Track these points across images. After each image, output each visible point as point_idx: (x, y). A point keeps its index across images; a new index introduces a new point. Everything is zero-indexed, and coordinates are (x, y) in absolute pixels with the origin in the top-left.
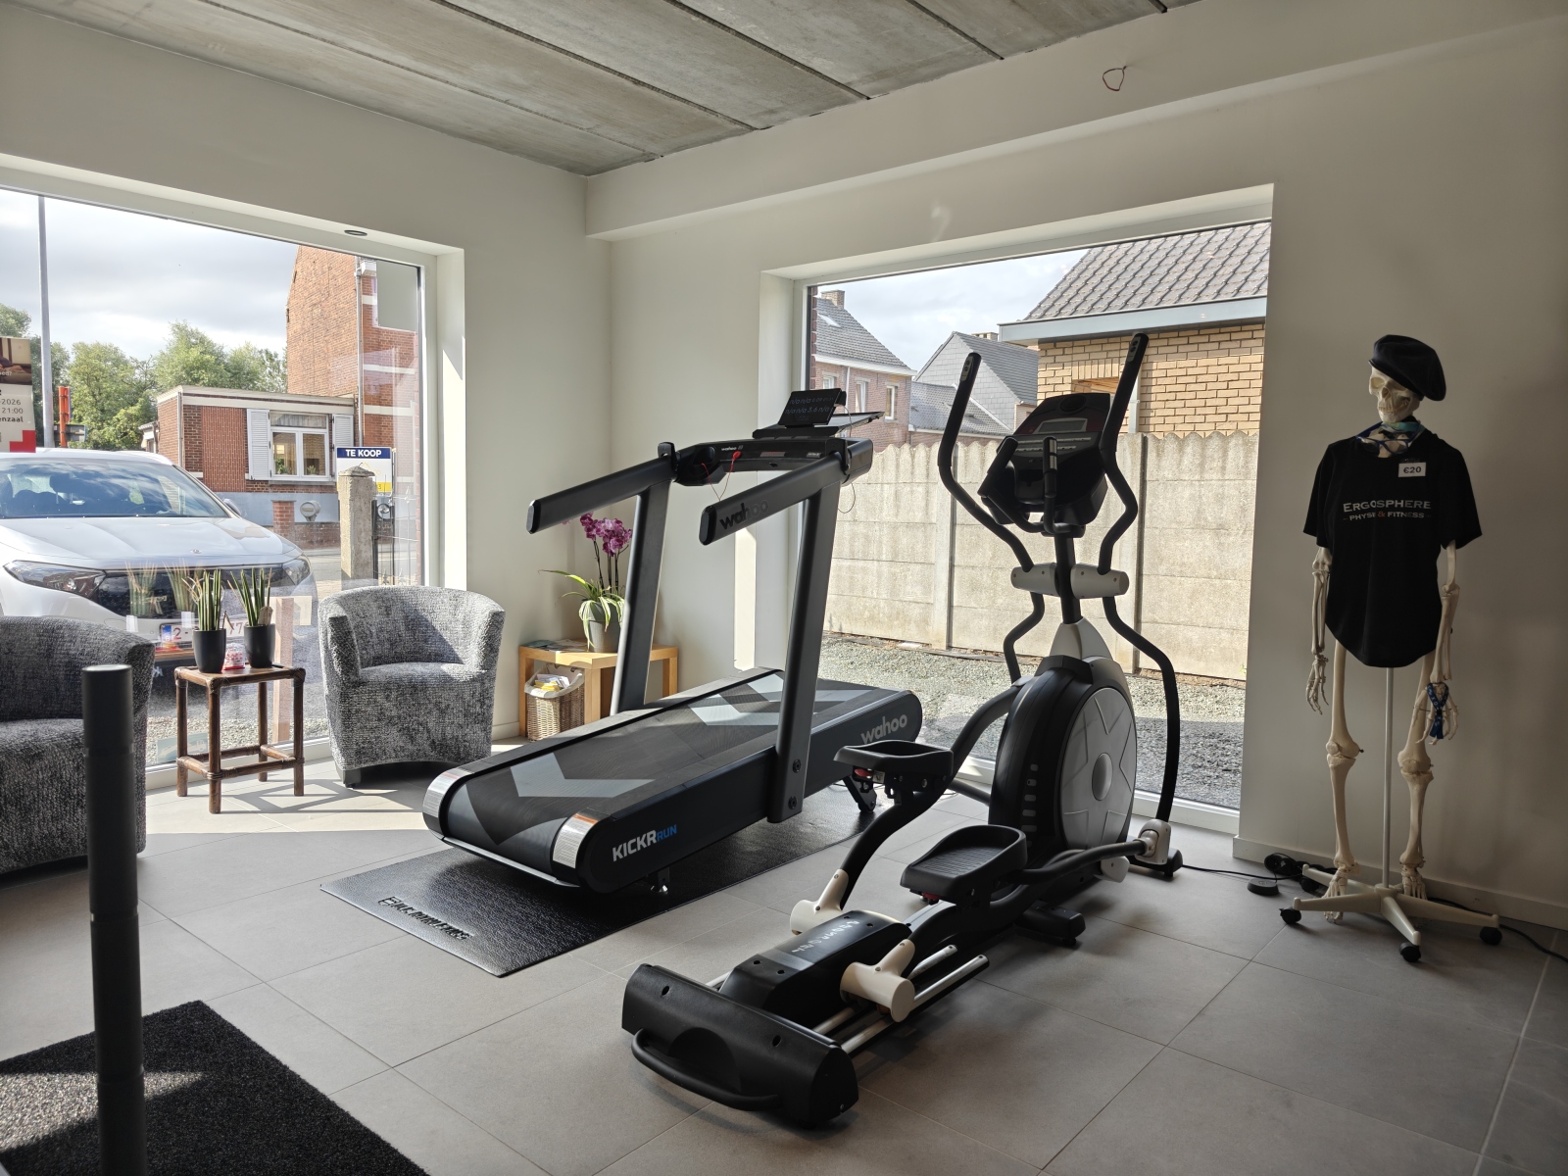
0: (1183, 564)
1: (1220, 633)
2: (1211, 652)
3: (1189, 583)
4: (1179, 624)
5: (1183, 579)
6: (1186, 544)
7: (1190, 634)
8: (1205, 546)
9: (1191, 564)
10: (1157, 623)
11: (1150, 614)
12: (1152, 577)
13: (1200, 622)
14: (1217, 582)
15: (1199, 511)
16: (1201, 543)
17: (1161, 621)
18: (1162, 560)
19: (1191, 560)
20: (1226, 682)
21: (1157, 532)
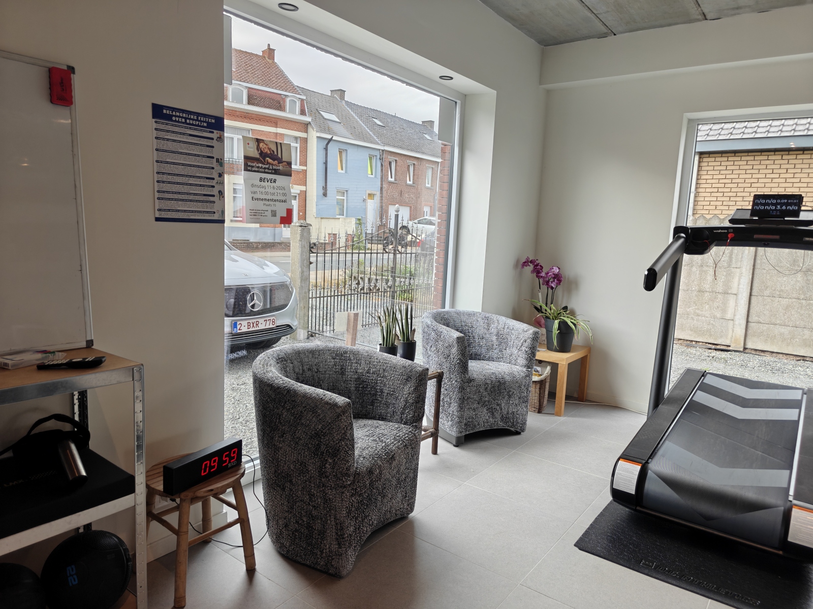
0: (782, 291)
1: (803, 331)
2: (796, 341)
3: (785, 302)
4: (776, 324)
5: (780, 299)
6: (784, 279)
7: (783, 330)
8: (797, 281)
9: (787, 291)
10: (761, 323)
11: (756, 318)
12: (760, 298)
13: (791, 324)
14: (804, 302)
15: (794, 261)
16: (795, 279)
17: (763, 322)
18: (767, 287)
19: (787, 288)
20: (805, 358)
21: (765, 271)
